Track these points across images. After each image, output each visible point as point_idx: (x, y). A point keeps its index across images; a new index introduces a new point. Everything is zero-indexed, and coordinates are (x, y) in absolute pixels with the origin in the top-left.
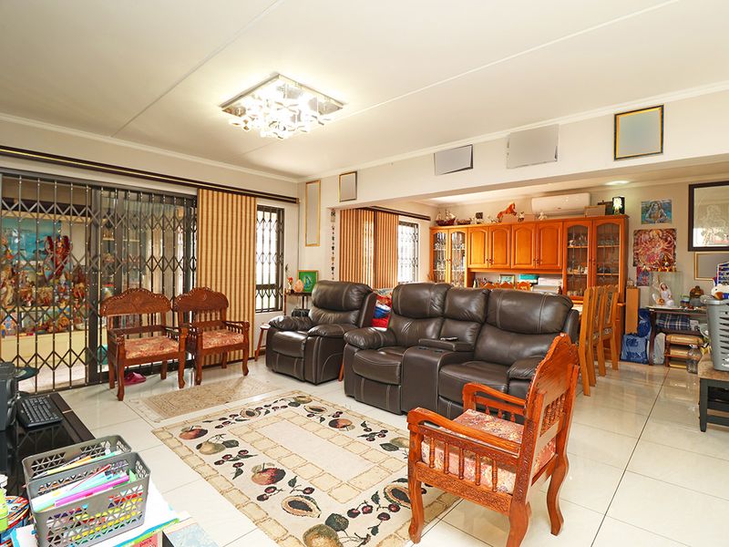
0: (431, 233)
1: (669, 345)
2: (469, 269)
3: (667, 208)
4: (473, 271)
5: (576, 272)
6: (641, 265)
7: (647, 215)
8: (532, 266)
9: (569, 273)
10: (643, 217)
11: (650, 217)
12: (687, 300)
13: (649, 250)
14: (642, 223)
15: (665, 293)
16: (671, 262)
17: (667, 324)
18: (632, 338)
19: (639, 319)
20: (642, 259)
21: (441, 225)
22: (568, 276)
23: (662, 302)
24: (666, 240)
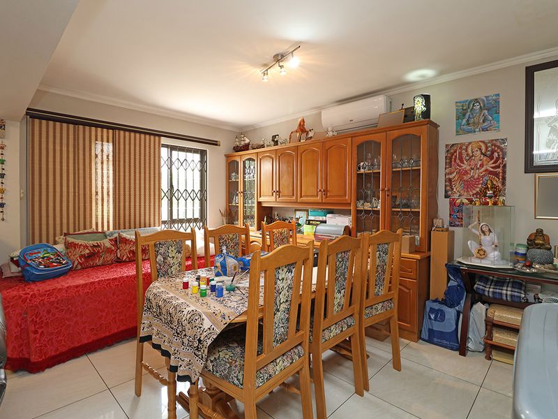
0: (227, 161)
1: (491, 325)
2: (259, 203)
3: (492, 107)
4: (264, 205)
5: (367, 206)
6: (456, 196)
7: (464, 121)
8: (318, 199)
9: (361, 208)
10: (459, 125)
11: (468, 124)
12: (522, 250)
13: (466, 173)
14: (458, 133)
15: (486, 239)
16: (497, 192)
17: (489, 290)
18: (436, 306)
19: (449, 279)
20: (457, 187)
21: (237, 152)
22: (359, 212)
23: (482, 254)
24: (491, 157)
